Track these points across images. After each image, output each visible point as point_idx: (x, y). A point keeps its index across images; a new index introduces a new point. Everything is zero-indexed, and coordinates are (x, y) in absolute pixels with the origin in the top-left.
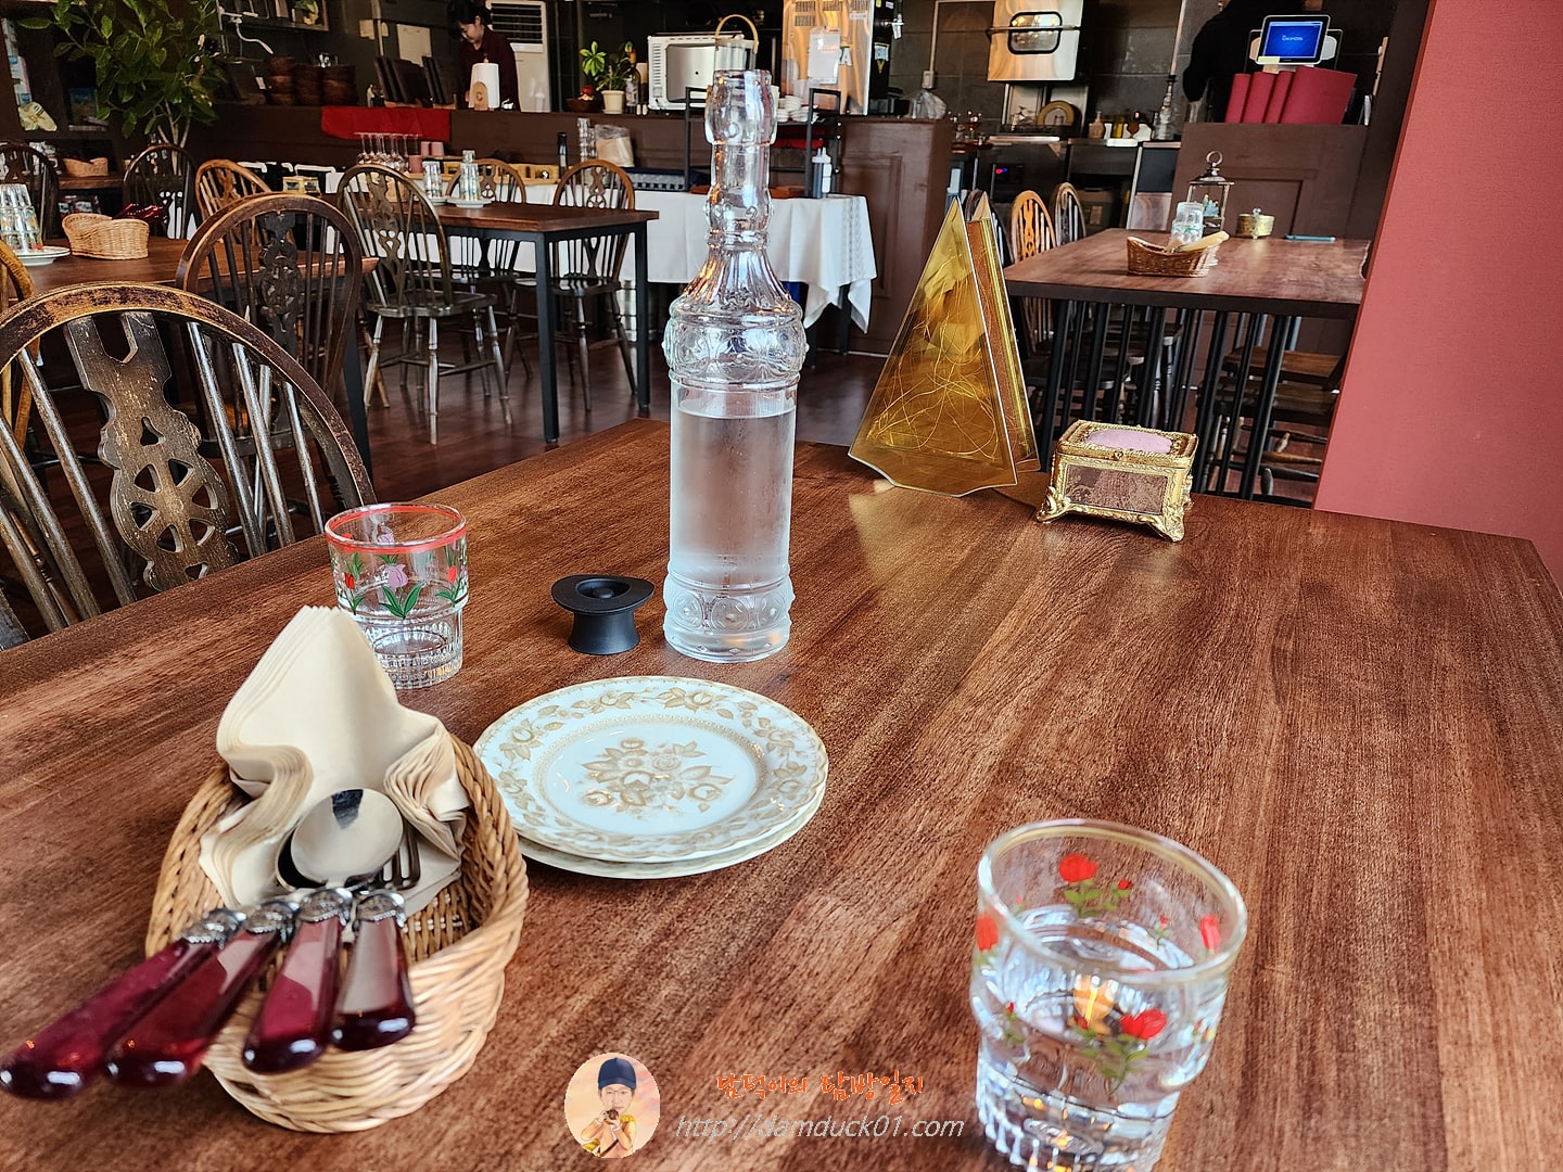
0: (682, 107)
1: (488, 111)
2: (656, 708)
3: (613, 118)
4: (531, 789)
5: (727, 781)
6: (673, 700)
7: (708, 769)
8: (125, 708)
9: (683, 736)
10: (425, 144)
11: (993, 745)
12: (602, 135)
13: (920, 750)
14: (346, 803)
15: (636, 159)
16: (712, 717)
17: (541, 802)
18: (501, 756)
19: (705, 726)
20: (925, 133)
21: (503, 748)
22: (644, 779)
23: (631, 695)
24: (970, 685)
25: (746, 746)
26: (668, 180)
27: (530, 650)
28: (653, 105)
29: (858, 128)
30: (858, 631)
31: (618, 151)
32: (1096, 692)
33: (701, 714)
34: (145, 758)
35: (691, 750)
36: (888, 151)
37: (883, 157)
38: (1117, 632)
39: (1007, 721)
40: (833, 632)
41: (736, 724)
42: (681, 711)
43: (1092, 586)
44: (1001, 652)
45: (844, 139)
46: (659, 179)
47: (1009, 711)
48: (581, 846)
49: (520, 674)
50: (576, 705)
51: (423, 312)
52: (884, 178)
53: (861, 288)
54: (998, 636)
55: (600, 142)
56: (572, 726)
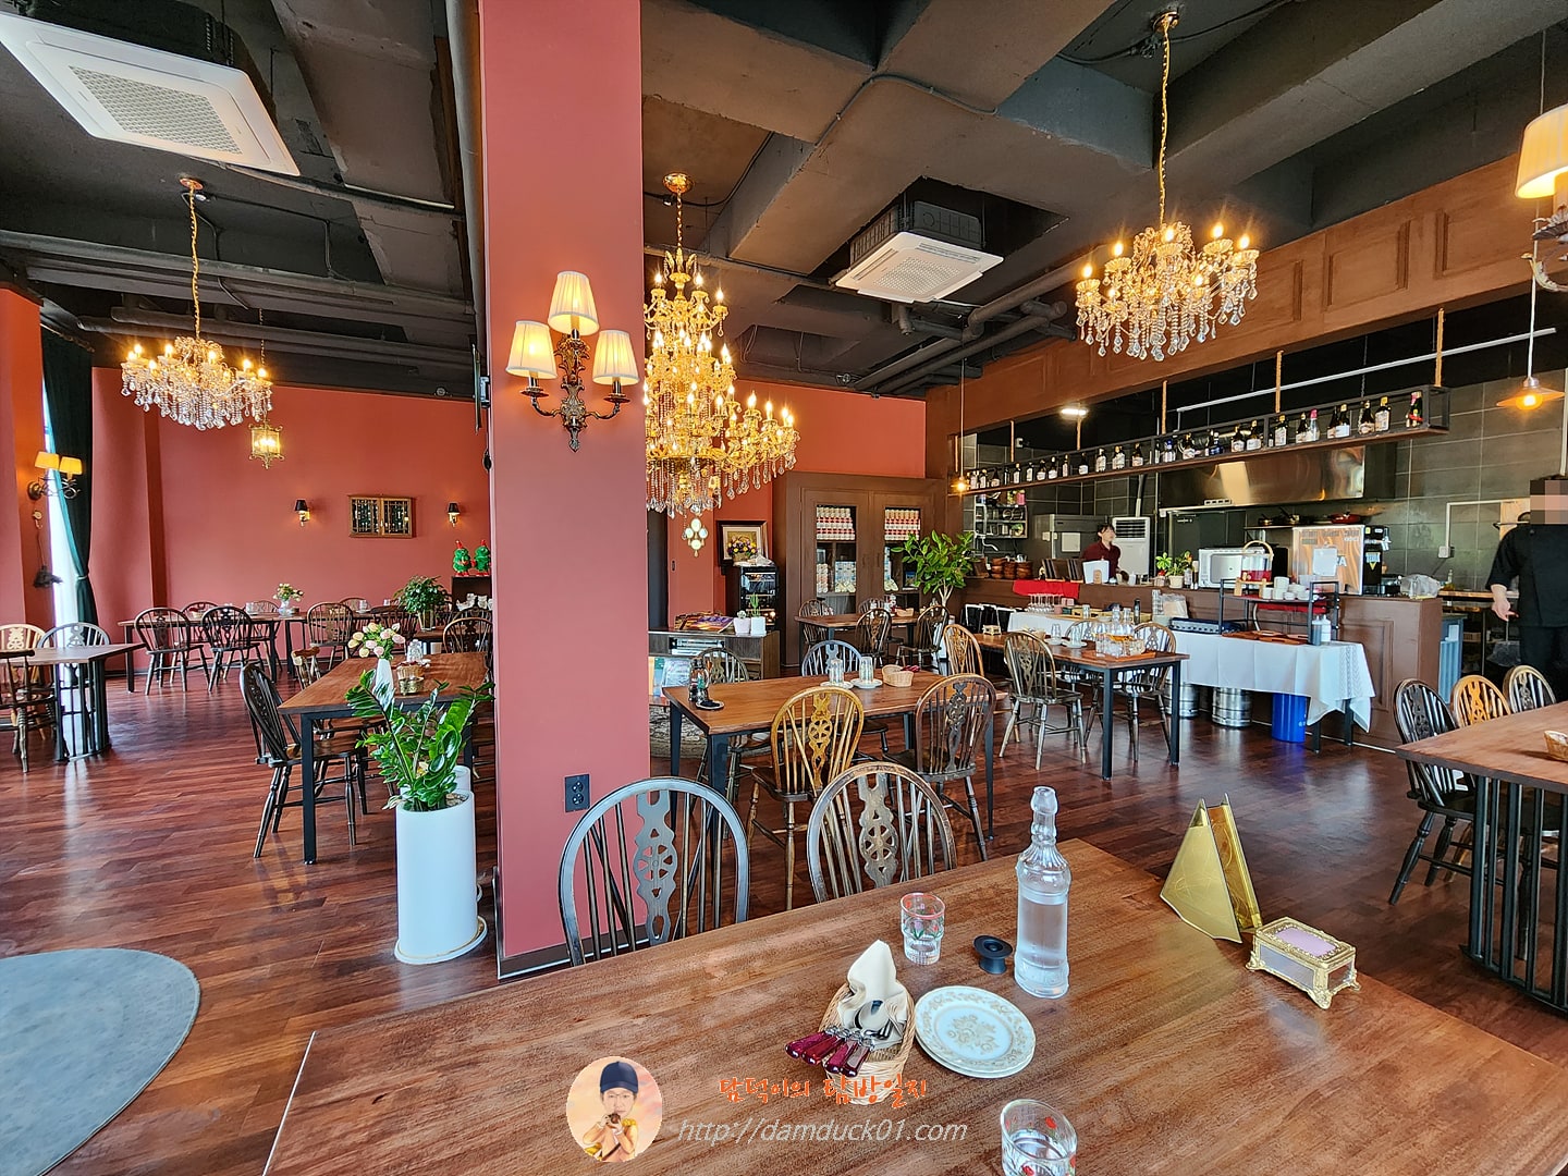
0: (1219, 586)
1: (1101, 585)
2: (987, 1007)
3: (1175, 591)
4: (932, 1022)
5: (997, 1046)
6: (995, 1005)
7: (993, 1039)
8: (839, 940)
9: (992, 1022)
10: (1064, 600)
11: (1121, 1076)
12: (1167, 599)
13: (1085, 1066)
14: (877, 1004)
15: (1189, 613)
16: (1004, 1018)
17: (932, 1028)
18: (928, 1005)
19: (1000, 1020)
20: (1416, 609)
21: (930, 1003)
22: (970, 1033)
23: (980, 998)
24: (1132, 1046)
25: (1010, 1033)
26: (1209, 626)
27: (965, 961)
28: (1201, 584)
29: (1355, 602)
30: (1101, 999)
31: (1178, 608)
32: (1190, 1073)
33: (1002, 1015)
34: (839, 961)
35: (991, 1028)
36: (1382, 617)
37: (1377, 620)
38: (1232, 1048)
39: (1135, 1069)
40: (1089, 996)
41: (1011, 1025)
42: (995, 1012)
43: (1241, 1019)
44: (1160, 1036)
45: (1342, 608)
46: (1203, 626)
47: (1139, 1066)
48: (934, 1049)
49: (956, 970)
50: (961, 994)
51: (1040, 701)
52: (1377, 632)
53: (1361, 702)
54: (1166, 1027)
55: (1166, 603)
56: (956, 1002)
